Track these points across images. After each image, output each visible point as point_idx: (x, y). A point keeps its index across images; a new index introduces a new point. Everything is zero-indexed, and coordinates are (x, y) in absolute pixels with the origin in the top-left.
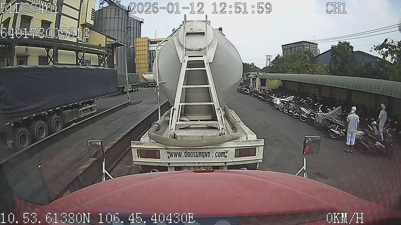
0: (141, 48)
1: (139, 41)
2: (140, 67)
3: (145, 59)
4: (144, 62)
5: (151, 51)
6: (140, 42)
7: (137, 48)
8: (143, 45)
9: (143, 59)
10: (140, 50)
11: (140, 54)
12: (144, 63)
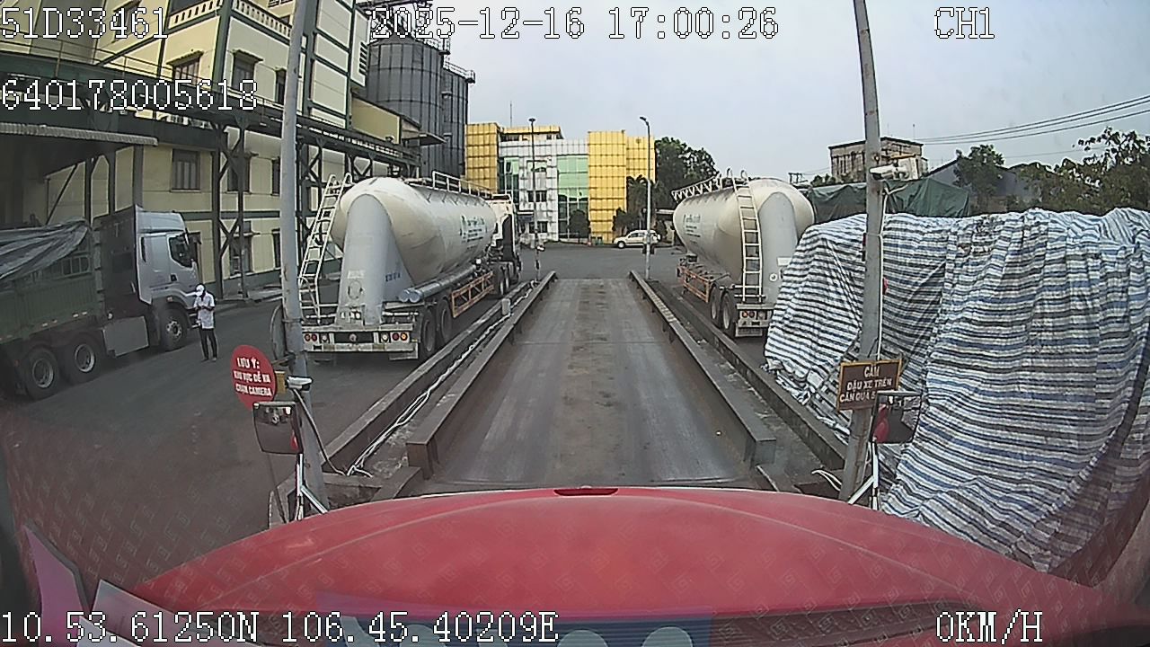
0: (481, 151)
3: (490, 179)
4: (488, 185)
6: (478, 134)
7: (469, 151)
8: (487, 142)
9: (485, 179)
10: (479, 157)
11: (477, 166)
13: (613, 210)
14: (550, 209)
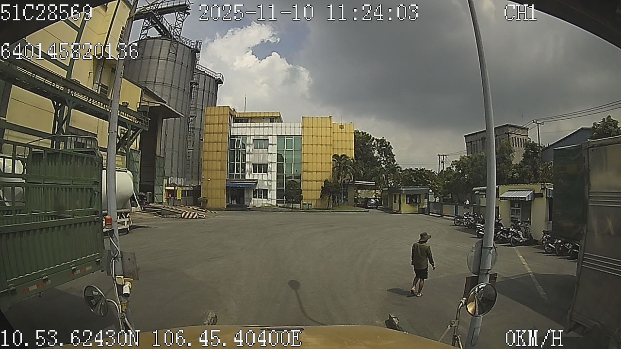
0: (216, 128)
1: (213, 114)
2: (211, 168)
3: (221, 152)
4: (219, 157)
5: (234, 136)
6: (215, 115)
7: (207, 128)
8: (221, 121)
9: (217, 151)
10: (214, 133)
11: (212, 141)
12: (219, 161)
13: (321, 181)
14: (270, 179)
